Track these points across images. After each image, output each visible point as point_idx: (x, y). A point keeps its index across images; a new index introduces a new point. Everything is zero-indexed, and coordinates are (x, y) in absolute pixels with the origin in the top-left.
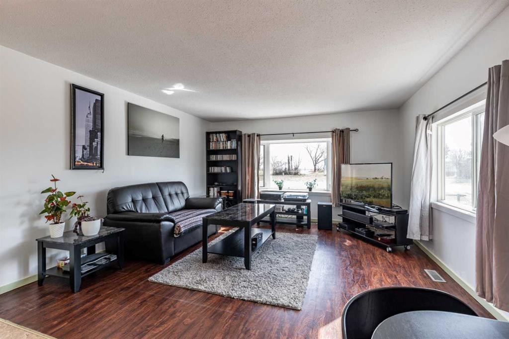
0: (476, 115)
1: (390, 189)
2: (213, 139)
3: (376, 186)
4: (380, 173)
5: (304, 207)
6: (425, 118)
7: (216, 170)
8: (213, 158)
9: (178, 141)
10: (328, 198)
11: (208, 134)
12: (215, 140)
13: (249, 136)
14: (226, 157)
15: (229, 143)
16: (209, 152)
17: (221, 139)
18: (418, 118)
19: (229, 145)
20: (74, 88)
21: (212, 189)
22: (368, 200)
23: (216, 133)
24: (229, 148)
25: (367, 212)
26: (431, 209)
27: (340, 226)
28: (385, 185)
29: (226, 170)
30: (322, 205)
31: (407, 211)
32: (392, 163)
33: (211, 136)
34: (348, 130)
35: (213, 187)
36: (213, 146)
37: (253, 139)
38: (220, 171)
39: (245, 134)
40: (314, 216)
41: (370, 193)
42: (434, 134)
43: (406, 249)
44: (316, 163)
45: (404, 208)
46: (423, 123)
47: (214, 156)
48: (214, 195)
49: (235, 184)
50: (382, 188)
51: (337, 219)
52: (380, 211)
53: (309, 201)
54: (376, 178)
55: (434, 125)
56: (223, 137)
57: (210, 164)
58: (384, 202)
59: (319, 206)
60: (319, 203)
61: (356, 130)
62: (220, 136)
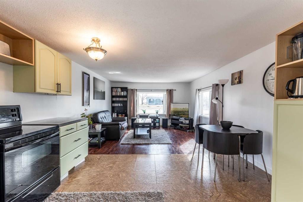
0: (210, 92)
1: (188, 112)
2: (114, 90)
3: (184, 111)
4: (185, 107)
5: (157, 120)
6: (198, 90)
7: (116, 105)
8: (114, 99)
9: (105, 92)
10: (165, 116)
11: (112, 88)
12: (115, 91)
13: (132, 90)
14: (121, 99)
15: (122, 92)
16: (113, 97)
17: (118, 91)
18: (196, 90)
19: (122, 94)
20: (84, 73)
21: (114, 114)
22: (181, 116)
23: (116, 88)
24: (122, 95)
25: (179, 120)
26: (199, 117)
27: (171, 126)
28: (187, 111)
29: (121, 105)
30: (164, 119)
31: (193, 119)
32: (189, 103)
33: (113, 89)
34: (173, 90)
35: (114, 113)
36: (114, 94)
37: (134, 91)
38: (118, 106)
39: (130, 89)
40: (161, 124)
41: (182, 113)
42: (200, 95)
43: (192, 131)
44: (143, 100)
45: (192, 118)
46: (198, 91)
47: (115, 99)
48: (115, 116)
49: (126, 111)
50: (186, 112)
51: (169, 124)
52: (185, 119)
53: (159, 117)
54: (184, 108)
55: (200, 92)
56: (119, 90)
57: (113, 102)
58: (186, 116)
59: (163, 119)
60: (163, 118)
61: (175, 90)
62: (118, 89)
